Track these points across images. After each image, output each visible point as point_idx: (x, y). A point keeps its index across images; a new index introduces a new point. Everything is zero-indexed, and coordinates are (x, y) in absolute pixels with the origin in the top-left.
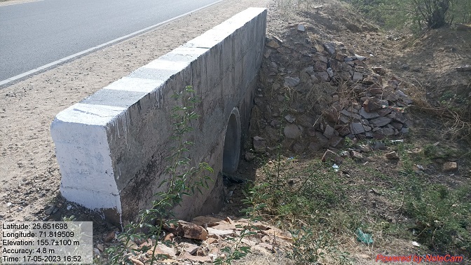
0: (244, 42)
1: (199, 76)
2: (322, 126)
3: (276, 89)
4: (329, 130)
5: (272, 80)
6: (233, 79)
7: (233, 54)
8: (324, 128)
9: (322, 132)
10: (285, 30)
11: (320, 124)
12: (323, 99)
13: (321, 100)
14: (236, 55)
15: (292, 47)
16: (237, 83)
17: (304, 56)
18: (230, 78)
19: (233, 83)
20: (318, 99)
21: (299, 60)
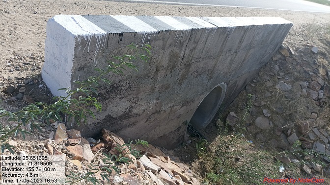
0: (257, 38)
1: (196, 42)
2: (289, 132)
3: (267, 86)
4: (294, 138)
5: (268, 78)
6: (232, 61)
7: (241, 42)
8: (291, 134)
9: (287, 136)
10: (301, 46)
11: (289, 129)
12: (302, 112)
13: (300, 112)
14: (244, 44)
15: (299, 61)
16: (234, 66)
17: (305, 72)
18: (229, 59)
19: (230, 64)
20: (299, 109)
21: (299, 73)
